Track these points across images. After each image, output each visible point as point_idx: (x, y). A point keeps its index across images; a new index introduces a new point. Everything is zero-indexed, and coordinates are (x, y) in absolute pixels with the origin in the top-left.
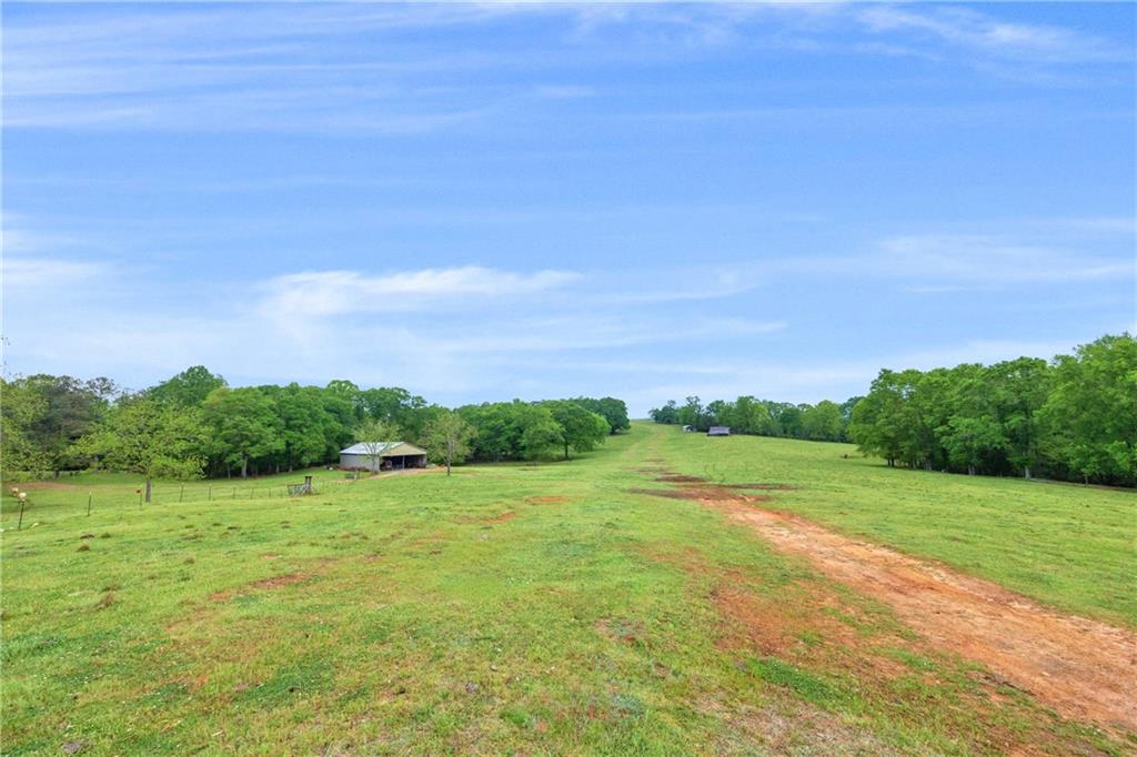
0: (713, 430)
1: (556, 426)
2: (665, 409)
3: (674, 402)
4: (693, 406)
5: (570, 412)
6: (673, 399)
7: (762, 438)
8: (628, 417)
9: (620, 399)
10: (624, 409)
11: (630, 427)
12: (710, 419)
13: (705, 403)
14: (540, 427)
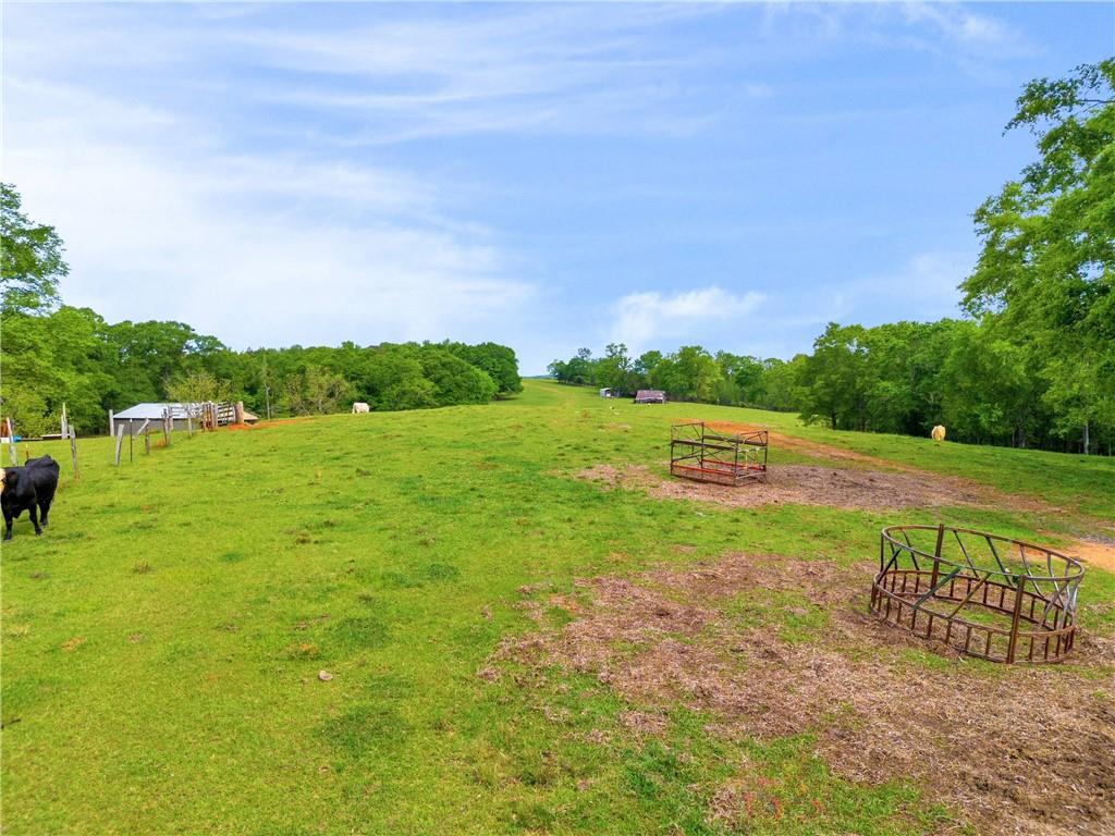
0: (643, 394)
1: (428, 384)
2: (574, 362)
3: (588, 352)
4: (615, 359)
5: (444, 365)
6: (588, 347)
7: (708, 406)
8: (520, 373)
9: (507, 345)
10: (513, 361)
11: (521, 390)
12: (642, 378)
13: (633, 355)
14: (407, 386)
